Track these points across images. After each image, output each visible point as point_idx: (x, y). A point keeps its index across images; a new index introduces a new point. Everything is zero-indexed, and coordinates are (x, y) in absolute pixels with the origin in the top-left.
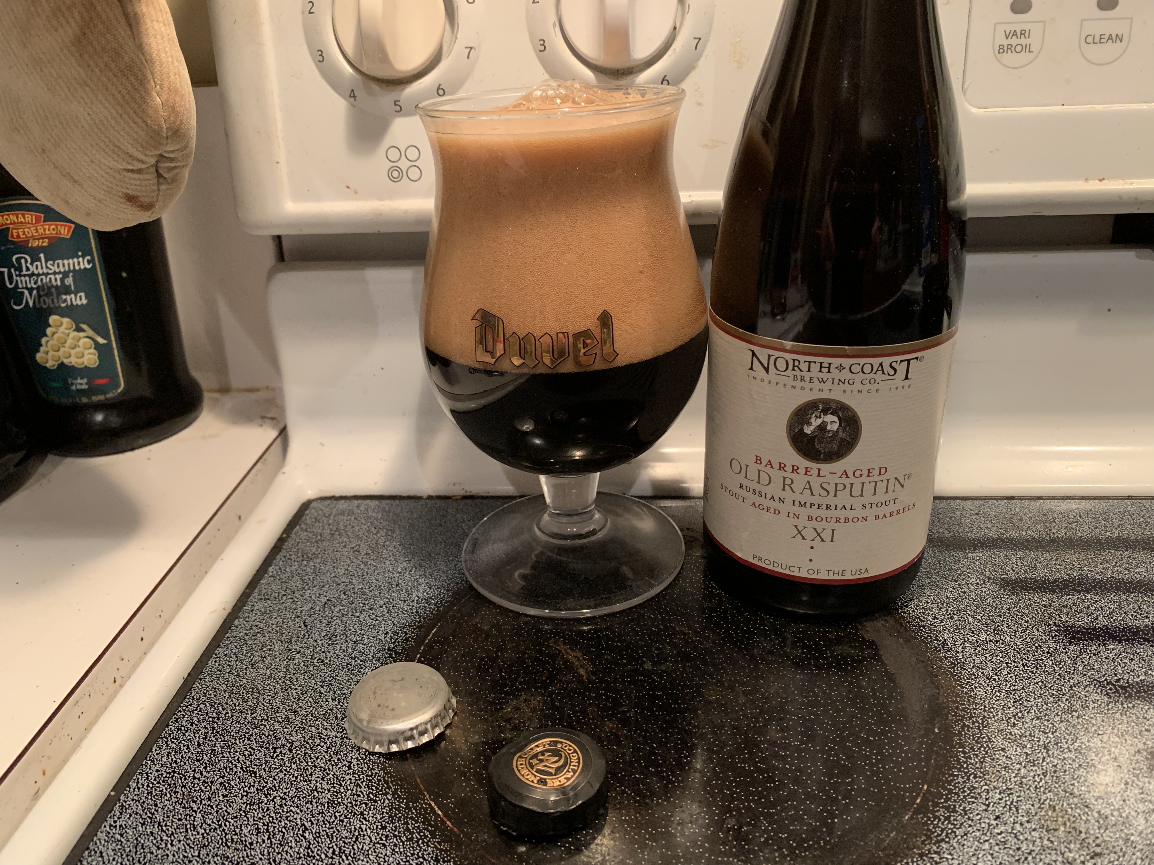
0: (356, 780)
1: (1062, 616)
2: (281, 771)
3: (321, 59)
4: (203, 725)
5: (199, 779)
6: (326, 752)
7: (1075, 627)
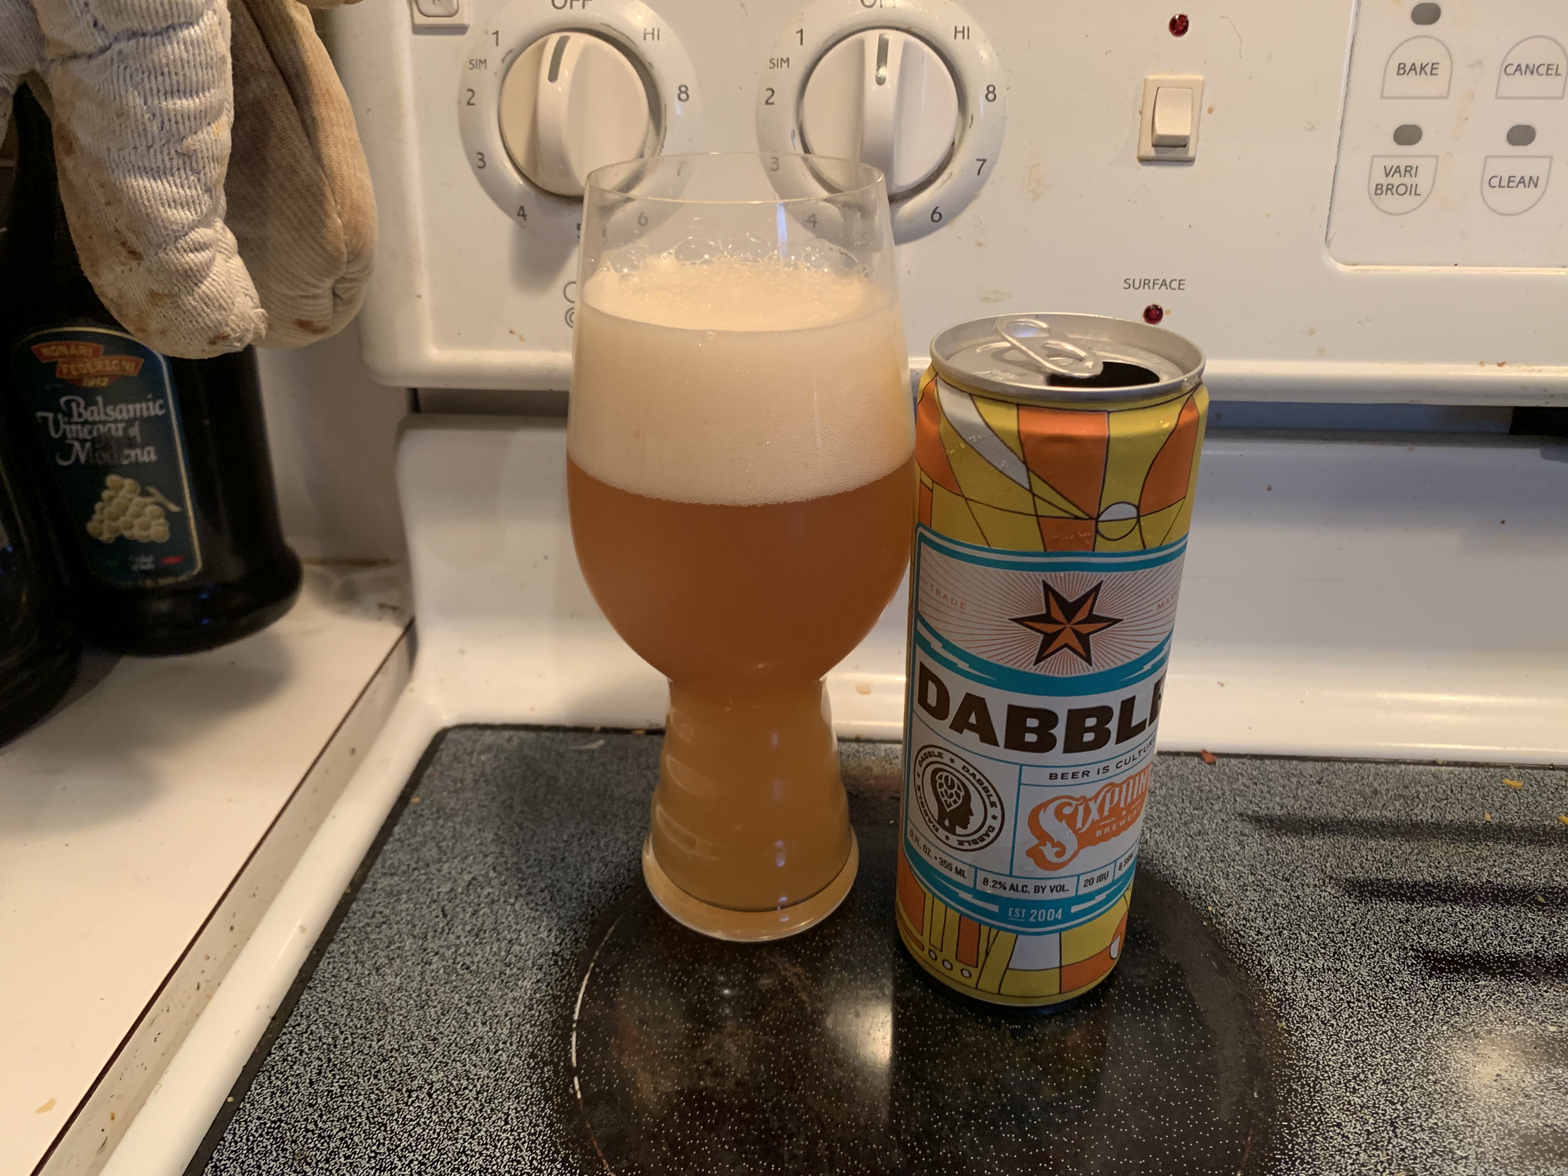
0: (515, 1140)
1: (1422, 936)
2: (418, 1124)
3: (481, 164)
4: (316, 1054)
5: (313, 1131)
6: (476, 1099)
7: (1437, 953)
